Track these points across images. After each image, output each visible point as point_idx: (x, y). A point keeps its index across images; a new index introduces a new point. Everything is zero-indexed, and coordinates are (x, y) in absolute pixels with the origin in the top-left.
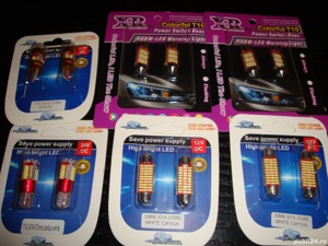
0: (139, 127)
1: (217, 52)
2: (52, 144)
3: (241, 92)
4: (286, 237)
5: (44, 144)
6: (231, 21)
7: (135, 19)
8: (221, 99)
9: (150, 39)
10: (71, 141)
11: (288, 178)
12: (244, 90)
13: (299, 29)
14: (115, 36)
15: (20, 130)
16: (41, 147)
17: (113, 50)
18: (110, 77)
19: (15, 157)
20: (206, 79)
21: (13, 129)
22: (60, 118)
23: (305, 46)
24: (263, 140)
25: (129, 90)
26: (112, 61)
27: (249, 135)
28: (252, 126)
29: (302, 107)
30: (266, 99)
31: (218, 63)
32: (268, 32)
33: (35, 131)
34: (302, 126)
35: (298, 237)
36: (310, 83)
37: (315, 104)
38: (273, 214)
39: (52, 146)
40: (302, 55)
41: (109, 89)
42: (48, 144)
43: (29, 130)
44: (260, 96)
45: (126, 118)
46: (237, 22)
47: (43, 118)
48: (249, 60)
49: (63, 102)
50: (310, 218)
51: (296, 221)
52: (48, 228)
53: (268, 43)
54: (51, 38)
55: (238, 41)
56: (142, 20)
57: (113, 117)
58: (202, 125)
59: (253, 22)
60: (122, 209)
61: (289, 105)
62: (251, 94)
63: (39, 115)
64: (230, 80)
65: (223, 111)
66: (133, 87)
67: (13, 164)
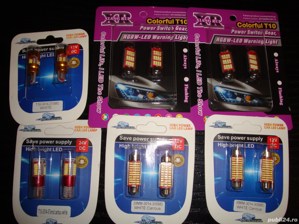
0: (127, 127)
1: (198, 52)
2: (55, 141)
3: (217, 93)
4: (244, 219)
5: (47, 142)
6: (212, 18)
7: (121, 16)
8: (199, 100)
9: (137, 37)
10: (70, 139)
11: (251, 171)
12: (220, 90)
13: (276, 25)
14: (103, 34)
15: (26, 130)
16: (46, 144)
17: (102, 50)
18: (101, 78)
19: (24, 153)
20: (186, 79)
21: (20, 128)
22: (59, 118)
23: (280, 45)
24: (232, 138)
25: (118, 90)
26: (102, 61)
27: (222, 134)
28: (224, 126)
29: (270, 107)
30: (239, 99)
31: (199, 64)
32: (246, 29)
33: (39, 130)
34: (267, 126)
35: (253, 219)
36: (279, 83)
37: (281, 104)
38: (235, 201)
40: (276, 55)
41: (100, 89)
42: (51, 142)
43: (34, 129)
44: (234, 97)
45: (117, 119)
46: (218, 18)
47: (44, 119)
48: (227, 62)
49: (61, 103)
50: (264, 204)
51: (253, 206)
52: (58, 213)
53: (246, 41)
54: (44, 35)
55: (218, 39)
56: (128, 16)
57: (105, 117)
58: (182, 125)
59: (233, 18)
60: (115, 197)
61: (258, 105)
62: (226, 95)
63: (40, 116)
64: (209, 81)
65: (200, 112)
66: (122, 88)
67: (24, 160)
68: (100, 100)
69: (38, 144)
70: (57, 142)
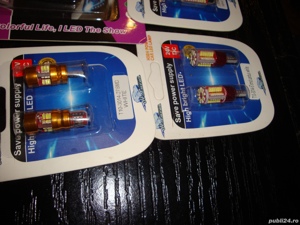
2: (171, 84)
5: (174, 94)
10: (165, 65)
15: (161, 126)
16: (177, 96)
17: (27, 27)
18: (75, 29)
19: (195, 124)
21: (161, 137)
22: (139, 79)
26: (46, 27)
33: (159, 107)
39: (175, 84)
41: (93, 30)
42: (173, 89)
43: (159, 115)
47: (142, 99)
49: (115, 78)
63: (138, 106)
67: (203, 124)
68: (107, 30)
69: (179, 106)
70: (172, 82)
